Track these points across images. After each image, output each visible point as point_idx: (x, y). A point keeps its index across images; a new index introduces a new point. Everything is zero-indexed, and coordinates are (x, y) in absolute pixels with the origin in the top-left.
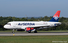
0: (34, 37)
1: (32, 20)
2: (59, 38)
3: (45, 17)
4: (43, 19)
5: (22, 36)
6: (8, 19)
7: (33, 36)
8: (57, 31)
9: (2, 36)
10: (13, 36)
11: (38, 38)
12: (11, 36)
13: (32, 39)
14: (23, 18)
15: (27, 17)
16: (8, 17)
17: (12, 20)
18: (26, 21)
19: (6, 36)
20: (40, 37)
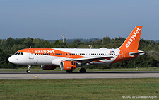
0: (80, 83)
1: (76, 45)
2: (133, 84)
3: (104, 39)
4: (99, 44)
5: (54, 80)
6: (25, 44)
7: (77, 79)
8: (129, 69)
9: (11, 80)
10: (34, 80)
11: (88, 85)
12: (29, 80)
13: (76, 85)
14: (57, 41)
15: (65, 40)
16: (25, 39)
17: (34, 44)
18: (63, 47)
19: (18, 80)
20: (94, 82)
